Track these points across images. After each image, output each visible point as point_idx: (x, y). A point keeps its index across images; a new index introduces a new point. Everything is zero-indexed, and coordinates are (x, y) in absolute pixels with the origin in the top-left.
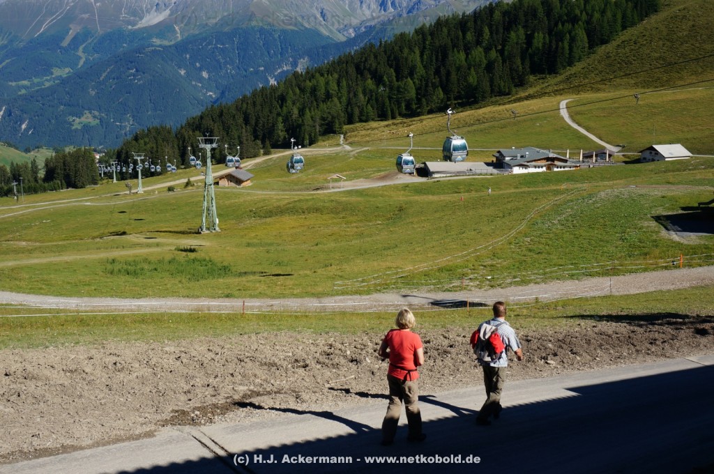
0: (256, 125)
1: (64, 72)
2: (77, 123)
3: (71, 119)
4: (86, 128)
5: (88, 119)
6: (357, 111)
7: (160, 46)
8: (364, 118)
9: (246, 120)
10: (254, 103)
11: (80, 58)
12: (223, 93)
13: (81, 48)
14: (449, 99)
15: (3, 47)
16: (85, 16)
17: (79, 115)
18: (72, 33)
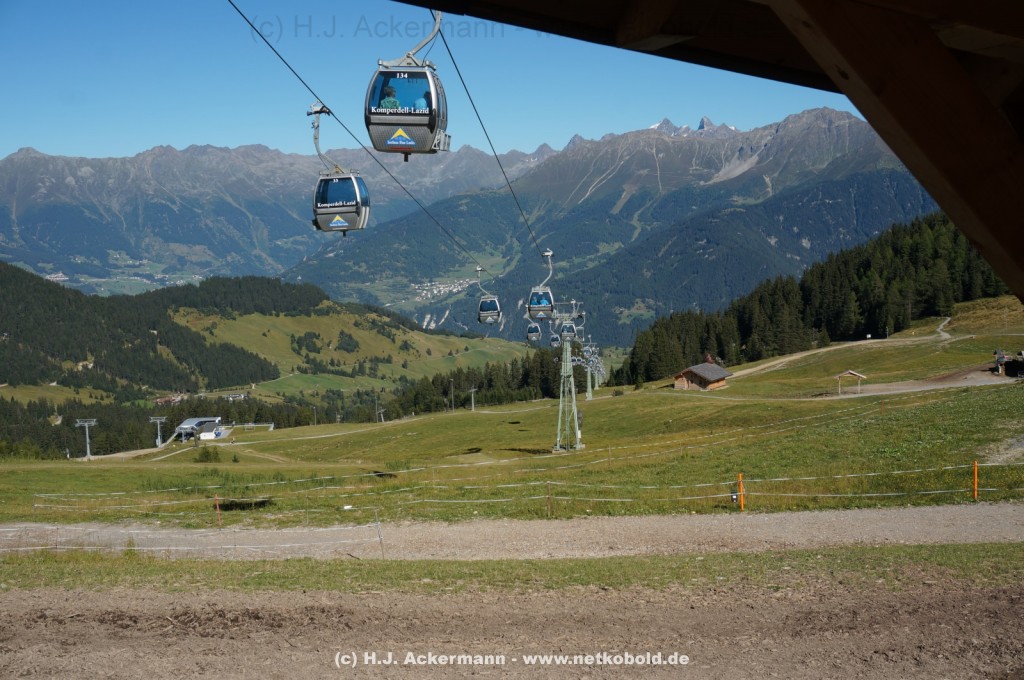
1: (613, 248)
2: (625, 316)
3: (618, 310)
4: (637, 322)
5: (640, 310)
7: (743, 206)
11: (635, 228)
13: (636, 216)
15: (539, 219)
16: (644, 172)
17: (629, 305)
18: (625, 197)
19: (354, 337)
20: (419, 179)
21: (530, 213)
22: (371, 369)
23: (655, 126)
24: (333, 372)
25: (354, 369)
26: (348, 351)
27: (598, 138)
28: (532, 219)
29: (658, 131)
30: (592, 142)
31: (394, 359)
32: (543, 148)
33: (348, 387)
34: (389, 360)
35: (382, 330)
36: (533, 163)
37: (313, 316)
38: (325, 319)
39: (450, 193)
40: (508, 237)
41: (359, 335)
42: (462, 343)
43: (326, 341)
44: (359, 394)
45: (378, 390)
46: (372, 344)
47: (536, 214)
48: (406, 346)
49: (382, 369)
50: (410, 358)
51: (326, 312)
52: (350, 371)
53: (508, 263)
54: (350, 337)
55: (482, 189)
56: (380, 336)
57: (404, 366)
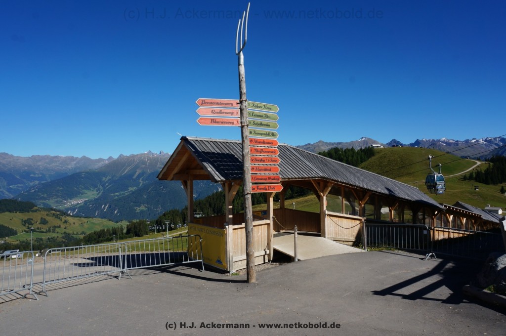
0: (214, 207)
1: (134, 189)
2: (138, 210)
3: (135, 208)
4: (142, 211)
5: (143, 208)
6: (256, 200)
8: (259, 203)
9: (210, 206)
10: (213, 199)
11: (140, 183)
12: (199, 195)
13: (141, 179)
14: (293, 193)
15: (109, 180)
16: (143, 166)
17: (139, 206)
18: (137, 173)
19: (47, 219)
20: (66, 166)
21: (106, 178)
22: (53, 230)
23: (146, 152)
24: (38, 232)
25: (47, 230)
26: (44, 224)
27: (128, 155)
28: (107, 179)
29: (147, 154)
30: (126, 156)
31: (62, 226)
32: (110, 158)
33: (45, 237)
34: (59, 227)
35: (57, 217)
36: (107, 162)
37: (30, 213)
38: (35, 213)
39: (78, 171)
40: (99, 185)
41: (47, 218)
42: (85, 220)
43: (36, 221)
44: (49, 239)
45: (56, 237)
46: (53, 221)
47: (108, 178)
48: (66, 222)
49: (57, 230)
50: (67, 226)
51: (36, 211)
52: (45, 231)
53: (99, 193)
54: (45, 219)
55: (90, 170)
56: (56, 219)
57: (65, 228)
